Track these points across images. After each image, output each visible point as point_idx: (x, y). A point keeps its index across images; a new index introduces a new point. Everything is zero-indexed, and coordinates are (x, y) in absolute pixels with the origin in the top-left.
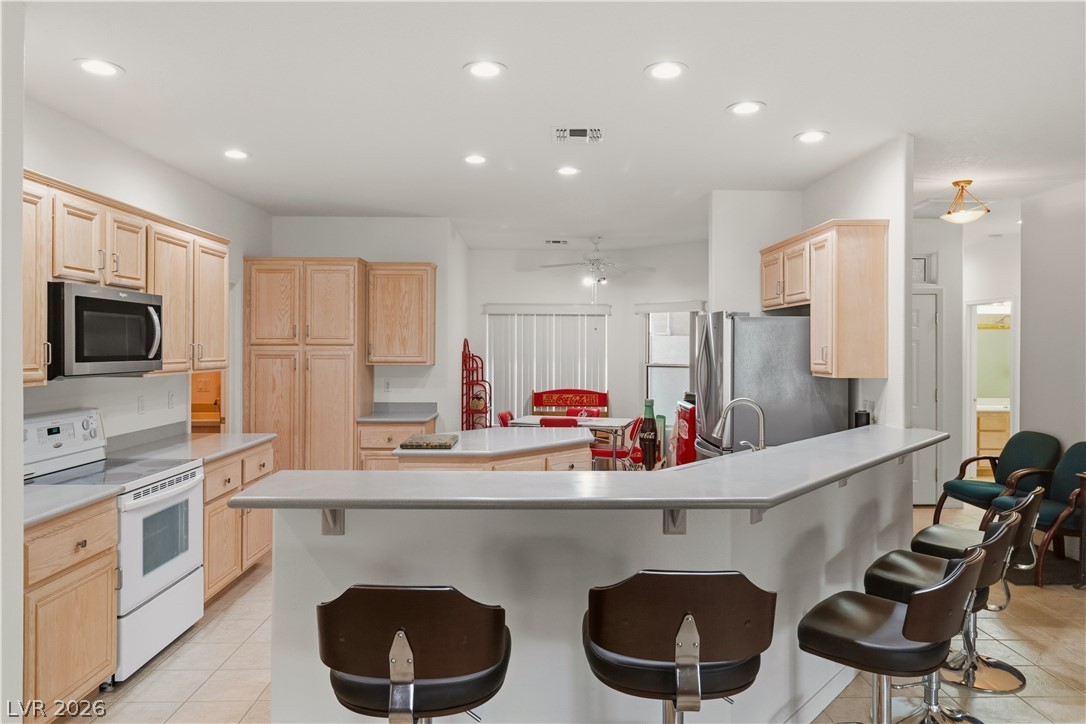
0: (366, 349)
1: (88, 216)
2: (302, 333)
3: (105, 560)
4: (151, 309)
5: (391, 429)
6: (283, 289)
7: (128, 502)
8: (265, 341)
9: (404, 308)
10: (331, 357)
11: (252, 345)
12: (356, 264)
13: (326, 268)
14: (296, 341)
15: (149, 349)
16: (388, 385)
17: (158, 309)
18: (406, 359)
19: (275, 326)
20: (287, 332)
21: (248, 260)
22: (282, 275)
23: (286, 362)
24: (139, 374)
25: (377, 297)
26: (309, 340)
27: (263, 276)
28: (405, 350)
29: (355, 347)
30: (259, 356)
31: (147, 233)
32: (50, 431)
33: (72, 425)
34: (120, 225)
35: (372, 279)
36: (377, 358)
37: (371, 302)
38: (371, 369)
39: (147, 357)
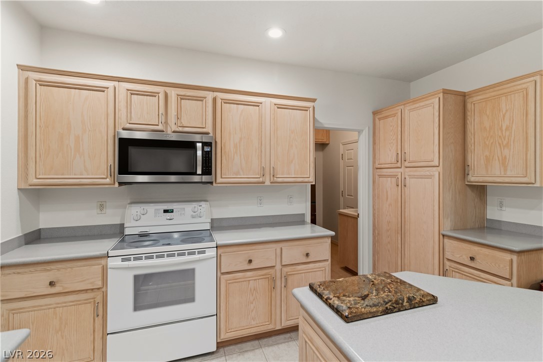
0: (465, 170)
2: (401, 159)
4: (199, 145)
5: (476, 248)
6: (392, 128)
8: (382, 166)
9: (504, 128)
10: (422, 177)
11: (377, 169)
12: (441, 95)
13: (417, 105)
14: (399, 165)
16: (501, 205)
17: (208, 144)
18: (507, 180)
19: (387, 155)
20: (394, 160)
21: (374, 113)
22: (391, 119)
23: (394, 180)
26: (407, 164)
27: (382, 121)
28: (505, 170)
29: (440, 169)
30: (380, 176)
31: (215, 100)
32: (166, 211)
33: (184, 209)
34: (183, 98)
35: (469, 106)
36: (474, 178)
37: (470, 128)
38: (481, 190)
39: (195, 174)
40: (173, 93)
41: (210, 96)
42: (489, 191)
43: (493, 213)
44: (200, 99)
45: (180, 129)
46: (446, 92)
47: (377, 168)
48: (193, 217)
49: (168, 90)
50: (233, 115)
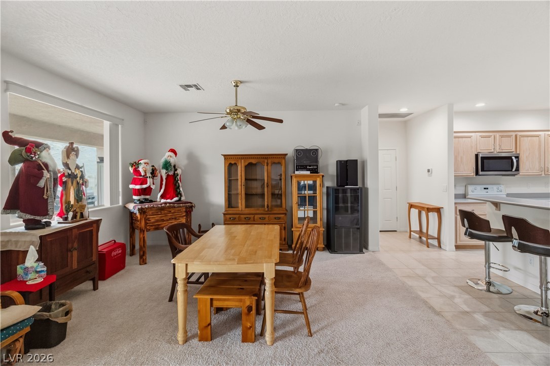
1: (489, 137)
4: (513, 158)
15: (512, 168)
17: (516, 157)
24: (514, 175)
31: (516, 136)
32: (485, 189)
33: (493, 188)
34: (502, 137)
39: (511, 171)
40: (498, 135)
41: (514, 134)
44: (510, 136)
45: (501, 151)
48: (497, 191)
49: (495, 134)
50: (525, 142)
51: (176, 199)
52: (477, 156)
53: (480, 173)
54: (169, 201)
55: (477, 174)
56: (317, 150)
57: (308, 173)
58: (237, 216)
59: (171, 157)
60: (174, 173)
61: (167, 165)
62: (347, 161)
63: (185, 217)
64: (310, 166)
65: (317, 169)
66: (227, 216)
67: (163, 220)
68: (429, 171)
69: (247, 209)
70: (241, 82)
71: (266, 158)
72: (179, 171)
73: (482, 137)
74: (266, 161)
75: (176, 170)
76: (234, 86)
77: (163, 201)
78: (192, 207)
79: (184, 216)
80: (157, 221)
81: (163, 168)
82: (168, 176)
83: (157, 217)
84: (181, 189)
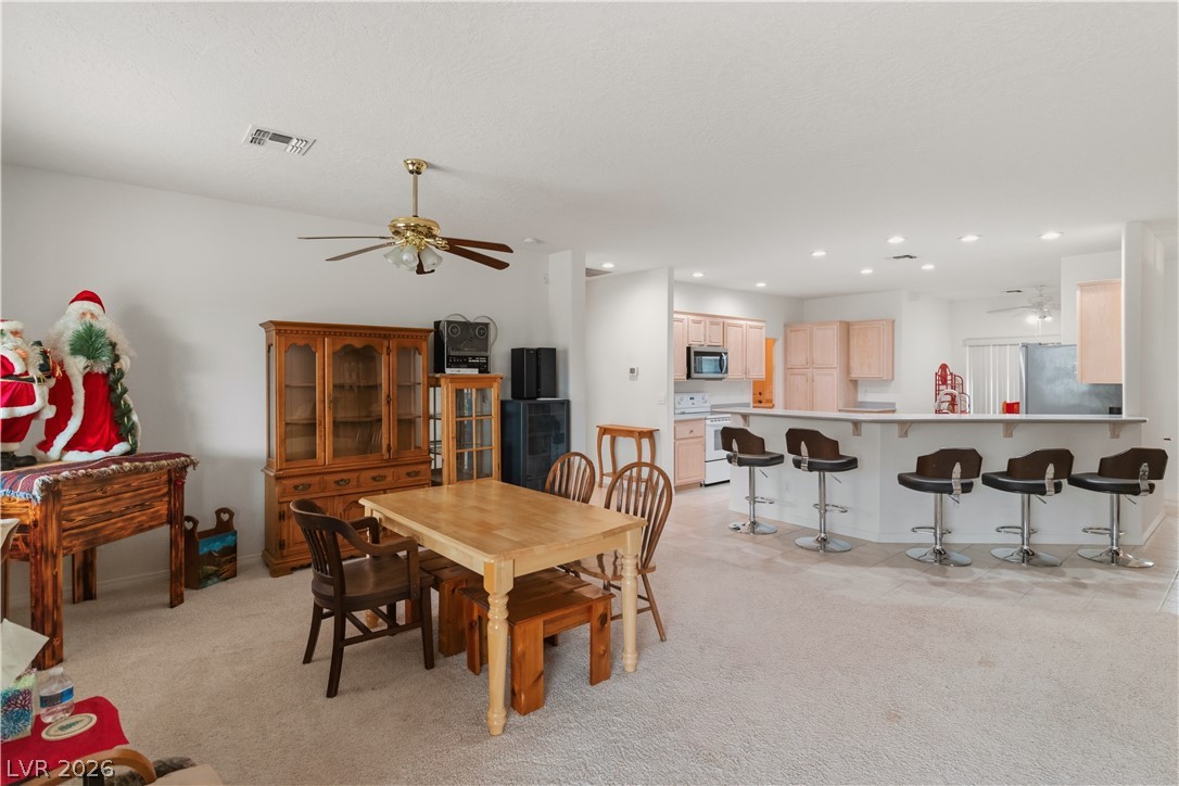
0: (847, 369)
1: (699, 322)
2: (810, 362)
3: (701, 439)
4: (723, 354)
6: (801, 340)
7: (708, 422)
8: (794, 367)
9: (870, 347)
10: (826, 375)
12: (838, 324)
13: (821, 328)
14: (808, 366)
15: (721, 369)
16: (866, 391)
17: (726, 354)
18: (871, 376)
19: (798, 359)
20: (803, 363)
22: (801, 332)
23: (803, 377)
24: (721, 379)
25: (854, 342)
26: (814, 366)
27: (793, 333)
28: (870, 371)
29: (838, 370)
30: (792, 374)
31: (723, 324)
32: (691, 398)
34: (712, 323)
35: (851, 332)
36: (854, 375)
37: (852, 344)
38: (855, 383)
39: (720, 373)
40: (708, 320)
41: (721, 321)
42: (859, 383)
43: (861, 397)
44: (718, 324)
45: (711, 344)
46: (841, 322)
47: (788, 369)
49: (706, 319)
50: (731, 332)
51: (120, 448)
52: (689, 349)
53: (694, 375)
54: (99, 454)
55: (689, 376)
56: (487, 325)
57: (475, 372)
58: (315, 479)
59: (92, 315)
60: (112, 370)
61: (88, 343)
62: (539, 350)
63: (166, 499)
64: (474, 358)
65: (486, 363)
66: (285, 482)
67: (109, 516)
68: (632, 371)
69: (338, 461)
70: (429, 166)
71: (385, 337)
72: (125, 363)
73: (695, 322)
74: (386, 343)
75: (117, 358)
76: (411, 172)
77: (75, 456)
78: (184, 468)
79: (164, 495)
80: (94, 519)
81: (75, 351)
82: (89, 379)
83: (93, 508)
84: (135, 418)
